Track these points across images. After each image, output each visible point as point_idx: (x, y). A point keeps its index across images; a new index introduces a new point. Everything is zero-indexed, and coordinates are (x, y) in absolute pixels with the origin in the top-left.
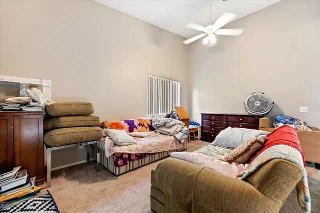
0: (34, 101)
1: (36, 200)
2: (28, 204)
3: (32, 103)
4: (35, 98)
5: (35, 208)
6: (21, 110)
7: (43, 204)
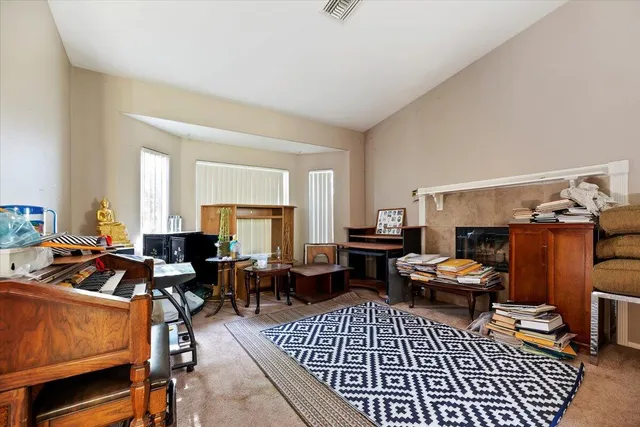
0: (577, 205)
1: (558, 366)
2: (546, 363)
3: (573, 211)
4: (579, 200)
5: (549, 371)
6: (557, 221)
7: (562, 375)
